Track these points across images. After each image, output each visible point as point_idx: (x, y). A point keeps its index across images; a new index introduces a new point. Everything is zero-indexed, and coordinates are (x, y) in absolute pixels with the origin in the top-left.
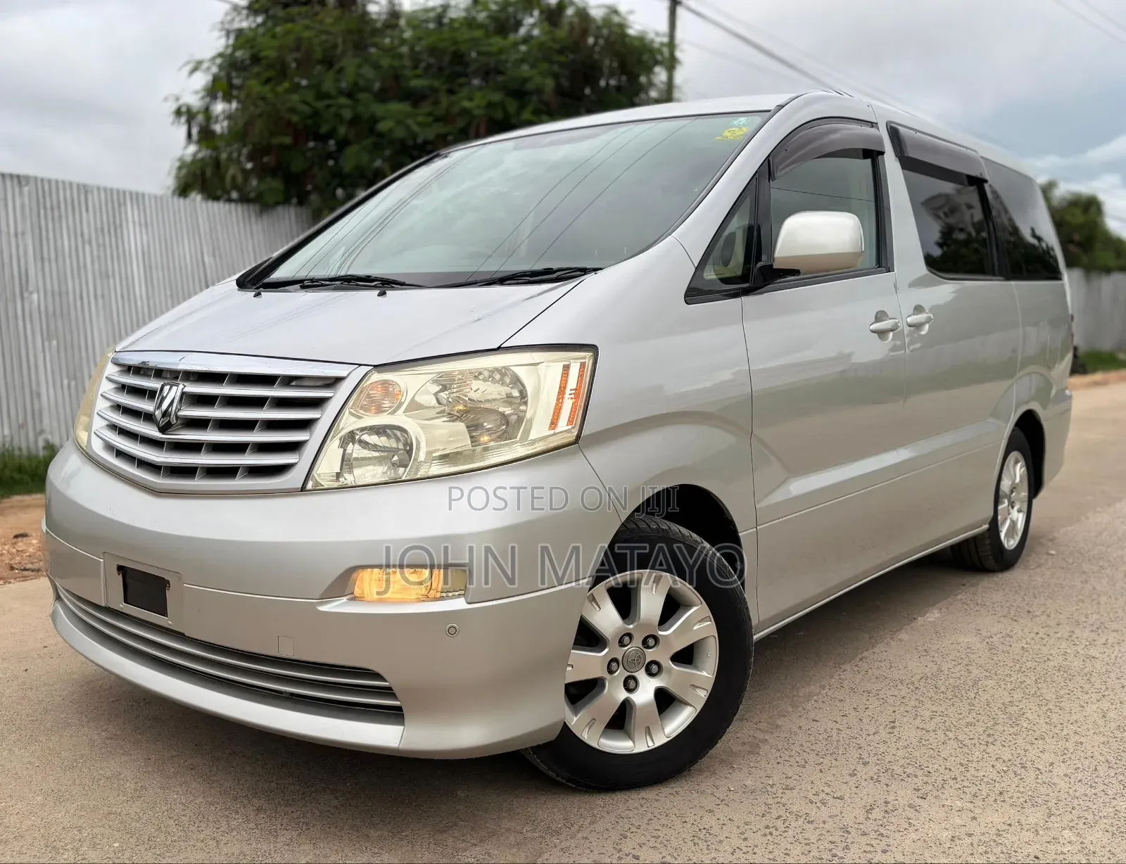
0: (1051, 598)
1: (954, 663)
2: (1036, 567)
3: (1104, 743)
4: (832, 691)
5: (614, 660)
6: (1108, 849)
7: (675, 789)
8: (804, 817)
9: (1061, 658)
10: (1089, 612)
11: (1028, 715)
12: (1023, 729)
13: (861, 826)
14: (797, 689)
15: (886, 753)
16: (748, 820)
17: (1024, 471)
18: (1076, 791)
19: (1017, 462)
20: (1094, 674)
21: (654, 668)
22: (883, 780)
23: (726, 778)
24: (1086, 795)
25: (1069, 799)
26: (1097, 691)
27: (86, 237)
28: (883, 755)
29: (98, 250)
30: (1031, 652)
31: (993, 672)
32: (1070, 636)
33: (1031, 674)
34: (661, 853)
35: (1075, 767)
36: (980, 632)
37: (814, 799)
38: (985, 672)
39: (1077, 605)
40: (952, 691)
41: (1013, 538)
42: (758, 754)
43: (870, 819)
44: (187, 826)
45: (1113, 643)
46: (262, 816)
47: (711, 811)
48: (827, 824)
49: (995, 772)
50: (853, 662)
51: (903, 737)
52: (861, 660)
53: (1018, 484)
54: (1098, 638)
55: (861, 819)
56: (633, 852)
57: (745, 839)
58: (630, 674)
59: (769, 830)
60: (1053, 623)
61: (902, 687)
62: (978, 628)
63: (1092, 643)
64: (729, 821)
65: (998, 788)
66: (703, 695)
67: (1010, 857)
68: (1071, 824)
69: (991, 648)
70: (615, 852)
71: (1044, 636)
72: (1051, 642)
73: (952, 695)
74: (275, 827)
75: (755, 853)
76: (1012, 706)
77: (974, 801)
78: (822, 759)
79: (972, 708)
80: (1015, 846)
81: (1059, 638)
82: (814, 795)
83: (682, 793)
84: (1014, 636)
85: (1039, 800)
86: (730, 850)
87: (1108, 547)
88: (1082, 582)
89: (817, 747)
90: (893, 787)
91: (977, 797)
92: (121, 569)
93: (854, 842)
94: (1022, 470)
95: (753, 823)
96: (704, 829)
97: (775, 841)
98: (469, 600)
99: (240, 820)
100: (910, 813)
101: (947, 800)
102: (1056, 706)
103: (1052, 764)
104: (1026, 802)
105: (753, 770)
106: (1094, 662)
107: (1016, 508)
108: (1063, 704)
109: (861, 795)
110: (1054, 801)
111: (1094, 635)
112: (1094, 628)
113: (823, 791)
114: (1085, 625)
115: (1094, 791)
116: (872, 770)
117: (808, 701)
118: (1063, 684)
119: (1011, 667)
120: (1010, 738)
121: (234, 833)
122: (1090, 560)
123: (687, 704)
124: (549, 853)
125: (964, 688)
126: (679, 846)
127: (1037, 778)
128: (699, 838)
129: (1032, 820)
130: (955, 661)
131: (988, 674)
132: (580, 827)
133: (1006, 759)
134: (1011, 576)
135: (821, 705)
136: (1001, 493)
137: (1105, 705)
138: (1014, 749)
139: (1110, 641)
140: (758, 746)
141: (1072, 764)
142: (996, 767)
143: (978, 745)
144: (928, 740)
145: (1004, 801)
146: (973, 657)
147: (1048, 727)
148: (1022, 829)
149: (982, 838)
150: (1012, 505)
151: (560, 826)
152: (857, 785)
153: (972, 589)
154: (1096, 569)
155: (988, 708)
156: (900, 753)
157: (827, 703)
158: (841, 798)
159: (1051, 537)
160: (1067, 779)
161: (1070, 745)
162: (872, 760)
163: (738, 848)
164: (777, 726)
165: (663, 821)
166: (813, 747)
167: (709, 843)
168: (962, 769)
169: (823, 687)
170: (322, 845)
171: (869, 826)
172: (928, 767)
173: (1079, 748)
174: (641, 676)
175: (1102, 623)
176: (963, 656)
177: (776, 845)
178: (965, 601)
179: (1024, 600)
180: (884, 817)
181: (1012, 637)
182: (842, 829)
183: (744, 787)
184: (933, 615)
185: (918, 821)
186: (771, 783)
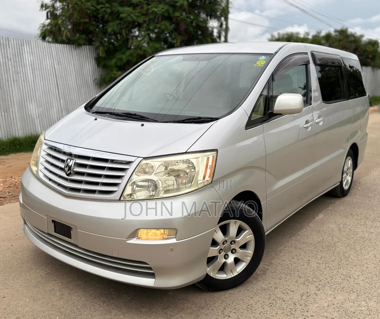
0: (359, 208)
1: (328, 236)
2: (354, 195)
3: (375, 267)
4: (289, 248)
5: (221, 249)
6: (376, 308)
7: (240, 290)
8: (282, 299)
9: (362, 233)
10: (371, 214)
11: (351, 257)
12: (350, 262)
13: (300, 302)
14: (277, 248)
15: (307, 273)
16: (264, 301)
17: (351, 163)
18: (366, 286)
19: (349, 160)
20: (372, 239)
21: (234, 251)
22: (306, 284)
23: (256, 284)
24: (369, 288)
25: (364, 290)
26: (373, 246)
27: (9, 58)
28: (306, 274)
29: (14, 63)
30: (352, 231)
31: (340, 239)
32: (364, 224)
33: (352, 240)
34: (237, 314)
35: (366, 277)
36: (336, 223)
37: (285, 292)
38: (338, 239)
39: (367, 211)
40: (327, 248)
41: (347, 185)
42: (266, 275)
43: (302, 299)
44: (81, 310)
45: (378, 227)
46: (105, 304)
47: (252, 298)
48: (289, 302)
49: (341, 279)
50: (295, 236)
51: (312, 267)
52: (298, 235)
53: (349, 167)
54: (374, 224)
55: (300, 299)
56: (228, 314)
57: (263, 308)
58: (226, 253)
59: (271, 305)
60: (359, 218)
61: (312, 246)
62: (335, 221)
63: (372, 227)
64: (258, 302)
65: (342, 286)
66: (249, 259)
67: (346, 312)
68: (365, 299)
69: (340, 229)
70: (222, 315)
71: (357, 224)
72: (359, 226)
73: (327, 249)
74: (110, 309)
75: (267, 314)
76: (346, 253)
77: (334, 291)
78: (286, 276)
79: (334, 254)
80: (347, 308)
81: (361, 225)
82: (284, 290)
83: (242, 291)
84: (347, 224)
85: (355, 290)
86: (259, 313)
87: (378, 186)
88: (369, 201)
89: (285, 271)
90: (309, 286)
91: (335, 289)
92: (53, 221)
93: (298, 308)
94: (351, 162)
95: (266, 302)
96: (250, 305)
97: (273, 309)
98: (177, 240)
99: (98, 307)
100: (315, 296)
101: (326, 291)
102: (360, 253)
103: (359, 276)
104: (351, 291)
105: (264, 281)
106: (372, 234)
107: (348, 175)
108: (362, 252)
109: (299, 290)
110: (359, 290)
111: (372, 223)
112: (372, 221)
113: (287, 289)
114: (369, 219)
115: (372, 286)
116: (302, 280)
117: (281, 253)
118: (362, 244)
119: (346, 237)
120: (345, 266)
121: (97, 312)
122: (371, 192)
123: (244, 262)
124: (201, 316)
125: (331, 246)
126: (243, 312)
127: (354, 282)
128: (249, 309)
129: (353, 298)
130: (328, 235)
131: (339, 240)
132: (210, 306)
133: (344, 274)
134: (346, 199)
135: (285, 254)
136: (344, 171)
137: (375, 252)
138: (347, 270)
139: (377, 226)
140: (265, 272)
141: (365, 276)
142: (341, 278)
143: (336, 269)
144: (320, 267)
145: (344, 291)
146: (334, 233)
147: (357, 261)
148: (349, 301)
149: (337, 305)
150: (347, 174)
151: (204, 305)
152: (298, 286)
153: (333, 205)
154: (373, 195)
155: (339, 255)
156: (311, 273)
157: (287, 253)
158: (293, 291)
159: (359, 182)
160: (363, 281)
161: (364, 268)
162: (302, 276)
163: (261, 312)
164: (272, 263)
165: (237, 302)
166: (283, 271)
167: (252, 310)
168: (331, 279)
169: (286, 247)
170: (126, 315)
171: (302, 302)
172: (320, 278)
173: (367, 269)
174: (230, 254)
175: (375, 218)
176: (331, 233)
177: (273, 310)
178: (331, 210)
179: (350, 209)
180: (307, 298)
181: (346, 225)
182: (294, 303)
183: (262, 288)
184: (321, 216)
185: (317, 300)
186: (271, 286)
